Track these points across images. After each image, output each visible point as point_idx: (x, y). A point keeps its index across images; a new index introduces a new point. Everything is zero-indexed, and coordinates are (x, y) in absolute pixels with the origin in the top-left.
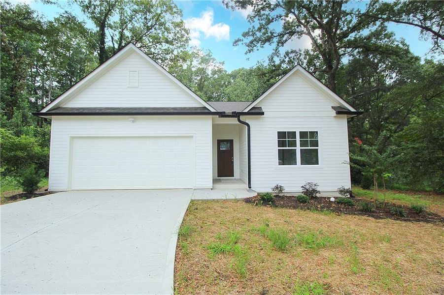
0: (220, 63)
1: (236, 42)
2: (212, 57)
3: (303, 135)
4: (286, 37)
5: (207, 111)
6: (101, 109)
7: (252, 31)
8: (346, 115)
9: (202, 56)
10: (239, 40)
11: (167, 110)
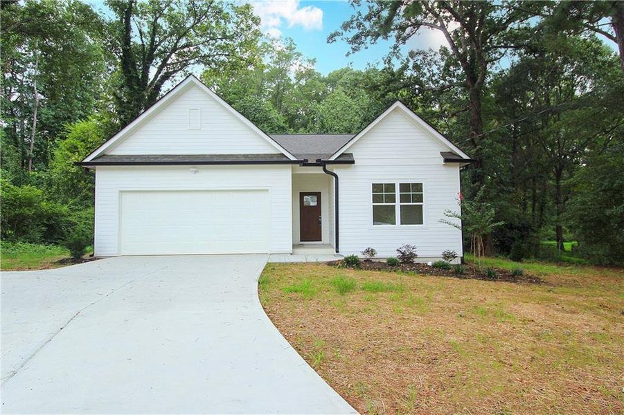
0: (309, 61)
1: (332, 38)
2: (295, 51)
3: (404, 187)
4: (408, 30)
5: (285, 159)
6: (156, 157)
7: (357, 20)
8: (458, 164)
9: (279, 49)
10: (336, 34)
11: (237, 157)
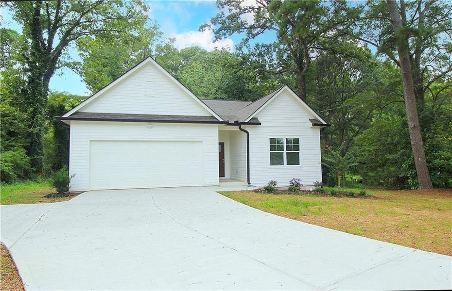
1: (202, 28)
4: (257, 30)
7: (221, 17)
8: (319, 127)
10: (206, 26)
11: (182, 118)
